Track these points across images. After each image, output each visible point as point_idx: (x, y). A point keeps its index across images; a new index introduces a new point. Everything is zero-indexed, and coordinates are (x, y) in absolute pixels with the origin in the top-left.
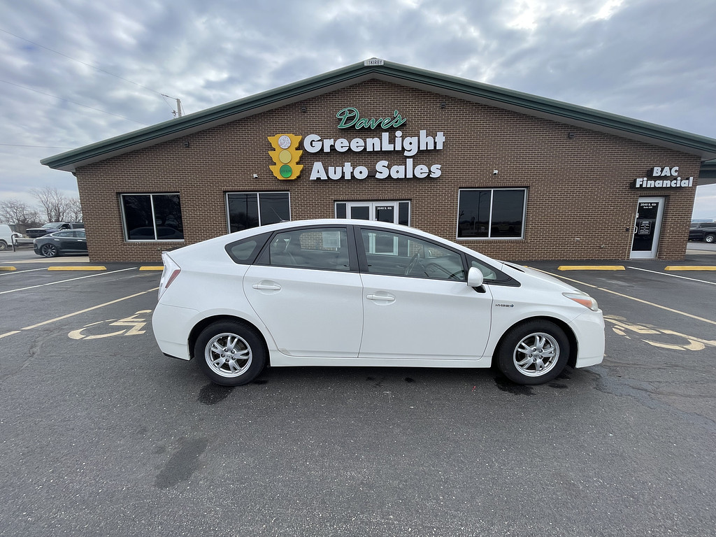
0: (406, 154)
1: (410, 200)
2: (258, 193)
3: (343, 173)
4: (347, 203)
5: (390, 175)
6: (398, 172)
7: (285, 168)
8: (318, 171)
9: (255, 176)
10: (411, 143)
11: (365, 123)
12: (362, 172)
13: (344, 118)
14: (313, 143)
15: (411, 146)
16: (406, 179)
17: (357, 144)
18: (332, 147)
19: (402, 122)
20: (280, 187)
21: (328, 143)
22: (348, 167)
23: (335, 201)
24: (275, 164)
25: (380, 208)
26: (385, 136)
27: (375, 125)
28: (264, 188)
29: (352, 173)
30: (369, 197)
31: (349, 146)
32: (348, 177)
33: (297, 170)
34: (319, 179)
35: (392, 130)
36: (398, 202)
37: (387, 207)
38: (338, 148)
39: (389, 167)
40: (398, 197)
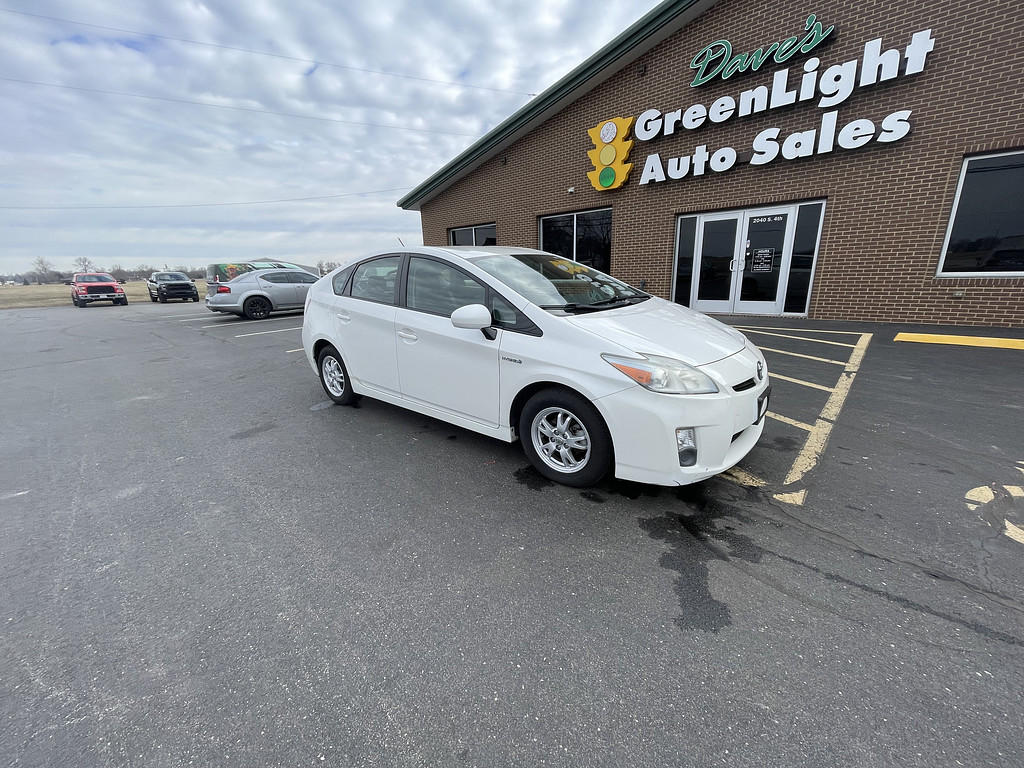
0: (824, 103)
1: (825, 197)
2: (575, 215)
3: (692, 166)
4: (698, 216)
5: (780, 153)
6: (798, 145)
7: (608, 173)
8: (652, 169)
9: (571, 190)
10: (837, 78)
11: (741, 64)
12: (725, 158)
13: (703, 66)
14: (649, 124)
15: (838, 82)
16: (816, 157)
17: (721, 109)
18: (678, 125)
19: (823, 37)
20: (601, 203)
21: (671, 118)
22: (701, 154)
23: (678, 215)
24: (594, 169)
25: (758, 221)
26: (781, 77)
27: (761, 61)
28: (581, 205)
29: (707, 163)
30: (738, 202)
31: (707, 116)
32: (699, 171)
33: (622, 172)
34: (652, 182)
35: (796, 62)
36: (798, 205)
37: (773, 217)
38: (688, 124)
39: (780, 140)
40: (797, 195)
